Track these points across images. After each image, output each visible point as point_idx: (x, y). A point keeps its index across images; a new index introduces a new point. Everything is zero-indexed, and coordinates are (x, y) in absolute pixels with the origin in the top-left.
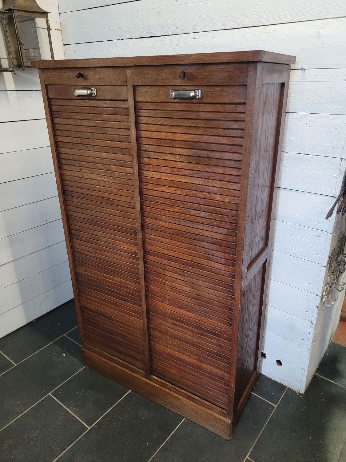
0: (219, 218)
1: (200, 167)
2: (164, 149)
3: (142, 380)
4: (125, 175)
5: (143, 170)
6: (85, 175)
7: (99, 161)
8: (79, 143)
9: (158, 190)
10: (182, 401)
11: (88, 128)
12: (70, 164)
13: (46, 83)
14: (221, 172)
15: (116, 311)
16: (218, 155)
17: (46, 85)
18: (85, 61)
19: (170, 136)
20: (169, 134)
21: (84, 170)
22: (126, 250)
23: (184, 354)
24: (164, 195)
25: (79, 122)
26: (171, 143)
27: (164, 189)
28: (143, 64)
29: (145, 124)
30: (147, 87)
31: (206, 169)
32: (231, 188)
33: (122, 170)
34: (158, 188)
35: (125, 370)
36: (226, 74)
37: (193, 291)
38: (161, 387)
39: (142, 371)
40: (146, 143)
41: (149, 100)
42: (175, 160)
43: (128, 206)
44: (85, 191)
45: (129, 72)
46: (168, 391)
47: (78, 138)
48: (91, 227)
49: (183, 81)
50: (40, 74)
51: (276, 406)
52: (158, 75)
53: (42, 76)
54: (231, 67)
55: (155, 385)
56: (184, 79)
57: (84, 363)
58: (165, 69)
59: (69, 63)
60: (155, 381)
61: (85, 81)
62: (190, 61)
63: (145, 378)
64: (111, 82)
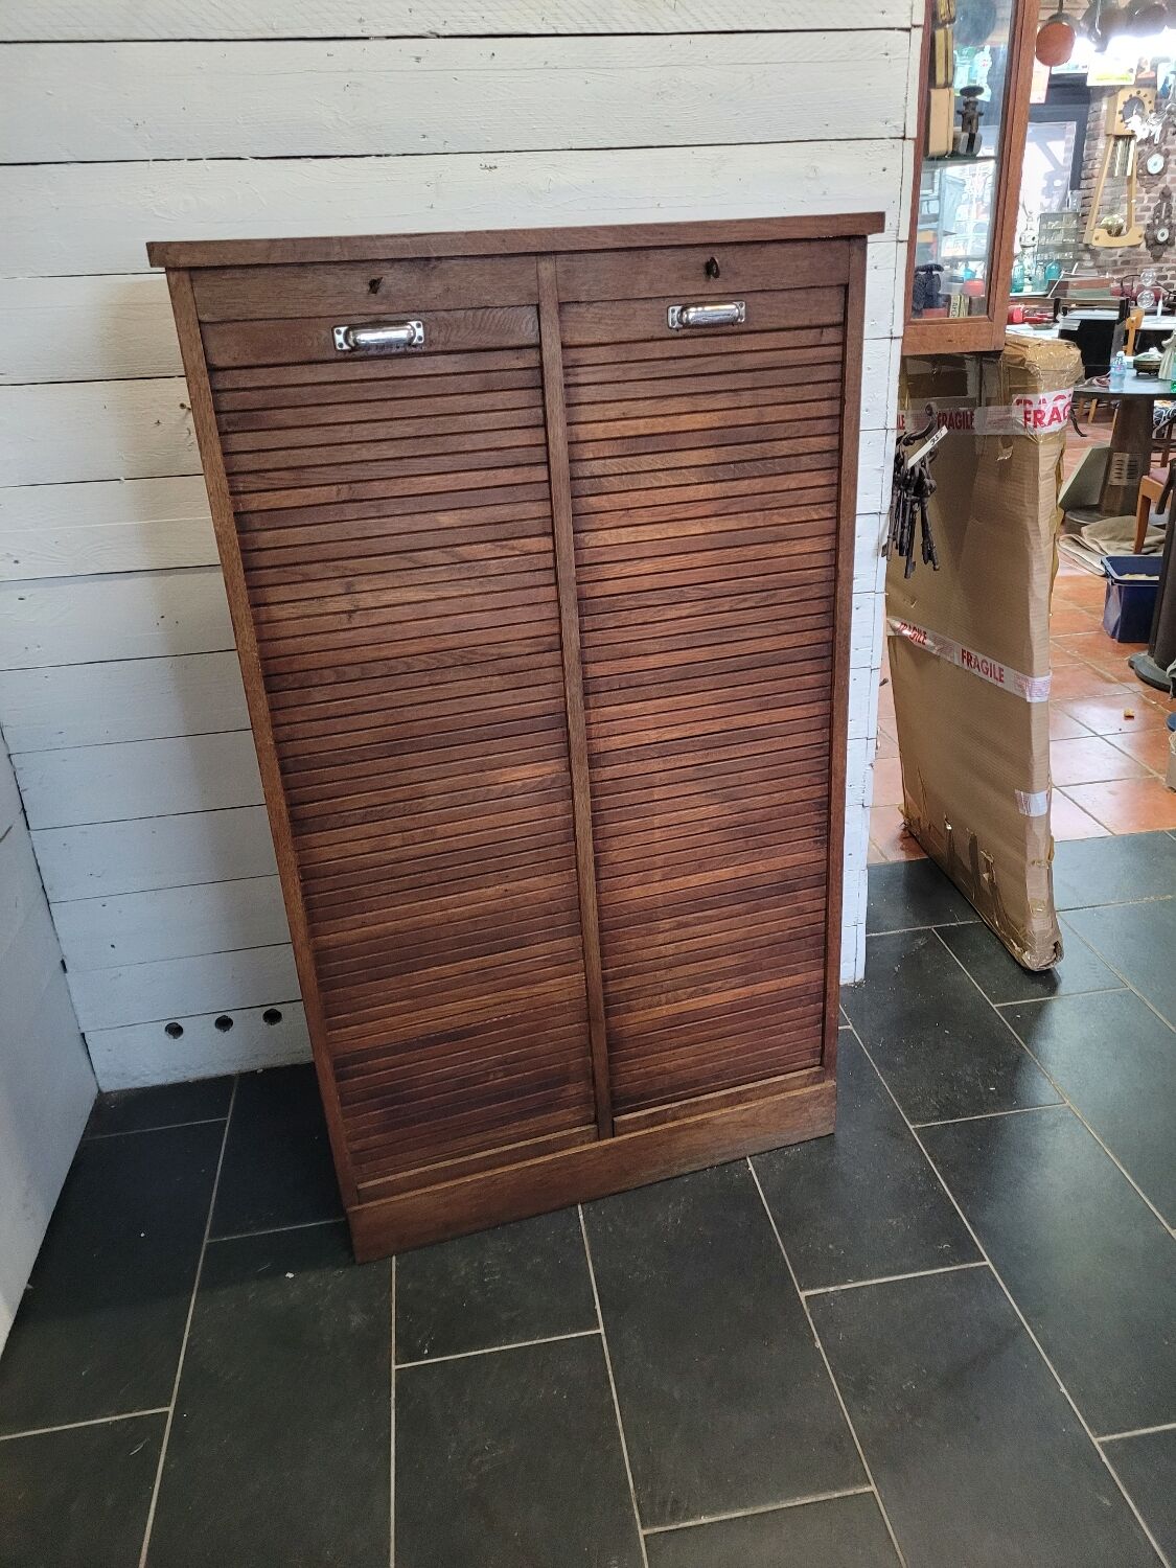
0: (790, 596)
1: (743, 486)
2: (646, 462)
3: (590, 1151)
4: (523, 560)
5: (583, 531)
6: (368, 600)
7: (429, 539)
8: (344, 502)
9: (632, 573)
10: (716, 1122)
11: (384, 445)
12: (300, 578)
13: (205, 318)
14: (793, 486)
15: (486, 997)
16: (784, 447)
17: (200, 322)
19: (661, 426)
20: (661, 420)
21: (363, 584)
22: (524, 785)
23: (706, 992)
24: (647, 582)
25: (343, 434)
26: (666, 442)
27: (647, 566)
28: (605, 246)
29: (588, 403)
30: (599, 304)
31: (758, 485)
32: (816, 517)
33: (513, 548)
34: (629, 569)
35: (528, 1163)
36: (806, 263)
37: (730, 807)
38: (651, 1130)
39: (583, 1128)
40: (591, 456)
41: (605, 339)
42: (676, 483)
43: (533, 650)
44: (369, 653)
45: (547, 268)
46: (670, 1125)
47: (340, 486)
48: (384, 763)
49: (704, 283)
50: (177, 285)
51: (850, 1027)
52: (637, 273)
53: (190, 294)
54: (815, 247)
55: (632, 1135)
56: (708, 280)
57: (358, 1259)
58: (656, 255)
59: (337, 248)
60: (630, 1127)
61: (385, 301)
62: (735, 235)
63: (599, 1139)
64: (487, 297)
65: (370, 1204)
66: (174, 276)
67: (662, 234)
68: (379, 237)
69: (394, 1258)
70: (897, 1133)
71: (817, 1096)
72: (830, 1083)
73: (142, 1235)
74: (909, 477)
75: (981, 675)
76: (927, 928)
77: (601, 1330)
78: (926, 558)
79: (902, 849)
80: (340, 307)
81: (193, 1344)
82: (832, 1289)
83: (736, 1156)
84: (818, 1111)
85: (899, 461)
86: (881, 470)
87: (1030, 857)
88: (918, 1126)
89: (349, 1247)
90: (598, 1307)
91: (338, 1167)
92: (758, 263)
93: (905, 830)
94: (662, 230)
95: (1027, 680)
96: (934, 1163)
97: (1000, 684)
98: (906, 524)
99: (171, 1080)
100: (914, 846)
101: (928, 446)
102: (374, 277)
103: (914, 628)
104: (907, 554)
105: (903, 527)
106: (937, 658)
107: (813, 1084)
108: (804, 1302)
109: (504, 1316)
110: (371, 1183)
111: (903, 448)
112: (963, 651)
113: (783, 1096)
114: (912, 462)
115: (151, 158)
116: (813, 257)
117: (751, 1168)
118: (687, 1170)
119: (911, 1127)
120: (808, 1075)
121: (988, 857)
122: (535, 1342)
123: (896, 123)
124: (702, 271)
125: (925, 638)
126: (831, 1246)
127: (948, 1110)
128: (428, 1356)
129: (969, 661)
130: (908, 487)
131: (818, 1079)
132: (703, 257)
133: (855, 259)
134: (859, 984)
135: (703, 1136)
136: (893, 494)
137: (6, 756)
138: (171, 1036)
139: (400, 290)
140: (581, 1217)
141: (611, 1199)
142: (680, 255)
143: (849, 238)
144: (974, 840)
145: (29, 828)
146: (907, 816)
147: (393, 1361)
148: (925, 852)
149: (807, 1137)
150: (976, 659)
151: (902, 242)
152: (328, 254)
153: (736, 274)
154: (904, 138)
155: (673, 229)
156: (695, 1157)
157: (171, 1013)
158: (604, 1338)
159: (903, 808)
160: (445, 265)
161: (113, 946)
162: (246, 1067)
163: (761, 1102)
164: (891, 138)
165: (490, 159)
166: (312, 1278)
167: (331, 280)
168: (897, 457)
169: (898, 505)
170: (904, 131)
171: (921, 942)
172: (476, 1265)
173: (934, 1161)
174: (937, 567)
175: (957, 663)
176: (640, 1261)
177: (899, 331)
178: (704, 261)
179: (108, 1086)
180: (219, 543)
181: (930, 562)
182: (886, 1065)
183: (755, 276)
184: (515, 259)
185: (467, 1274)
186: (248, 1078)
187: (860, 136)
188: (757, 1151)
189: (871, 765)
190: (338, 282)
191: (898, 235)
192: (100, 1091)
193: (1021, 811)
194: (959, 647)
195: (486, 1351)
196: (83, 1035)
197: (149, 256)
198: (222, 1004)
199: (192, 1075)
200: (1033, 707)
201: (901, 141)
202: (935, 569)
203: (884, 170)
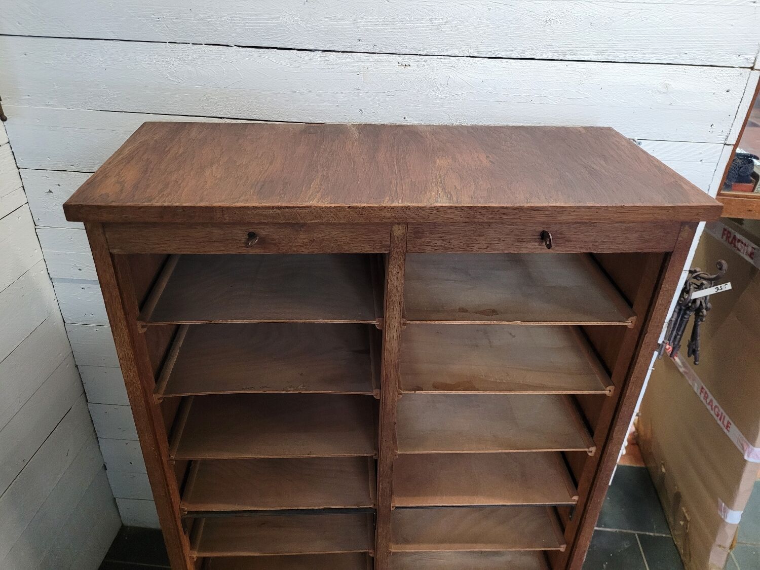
13: (115, 252)
36: (636, 235)
45: (399, 229)
50: (91, 230)
53: (102, 235)
56: (541, 243)
61: (260, 247)
64: (346, 247)
68: (255, 208)
75: (712, 413)
76: (632, 532)
78: (691, 351)
80: (223, 249)
87: (719, 540)
95: (748, 446)
97: (725, 431)
101: (712, 291)
102: (251, 230)
112: (703, 388)
114: (696, 295)
115: (168, 41)
121: (686, 514)
123: (747, 57)
124: (537, 237)
129: (706, 397)
132: (539, 226)
137: (74, 366)
145: (87, 401)
148: (644, 461)
150: (711, 401)
152: (211, 218)
153: (568, 240)
154: (752, 68)
161: (131, 463)
164: (741, 68)
167: (215, 232)
170: (754, 63)
171: (626, 543)
174: (697, 363)
175: (696, 390)
178: (541, 230)
179: (127, 523)
181: (693, 356)
187: (712, 64)
191: (726, 139)
192: (122, 525)
193: (719, 512)
194: (700, 382)
196: (115, 498)
200: (748, 463)
201: (750, 70)
202: (695, 364)
203: (728, 91)
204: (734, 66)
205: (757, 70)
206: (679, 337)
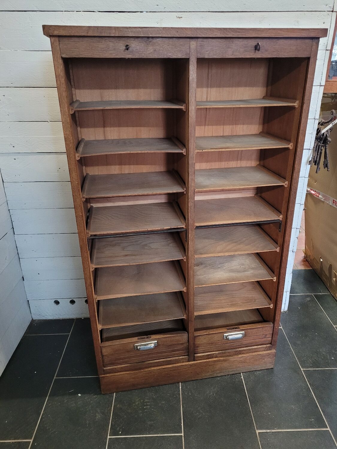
3: (186, 365)
10: (231, 360)
13: (64, 56)
17: (63, 59)
18: (140, 29)
28: (216, 36)
35: (164, 367)
36: (294, 48)
38: (208, 360)
39: (184, 357)
45: (193, 44)
46: (214, 359)
49: (254, 53)
50: (53, 43)
51: (281, 328)
52: (229, 48)
53: (58, 46)
54: (299, 41)
55: (201, 361)
56: (255, 52)
57: (102, 393)
58: (236, 41)
59: (114, 31)
60: (200, 358)
61: (131, 53)
62: (268, 34)
63: (189, 361)
64: (170, 54)
65: (108, 375)
66: (53, 39)
67: (239, 32)
68: (130, 27)
69: (115, 394)
70: (296, 370)
71: (269, 354)
72: (273, 351)
73: (35, 372)
74: (321, 137)
76: (311, 294)
77: (183, 434)
78: (325, 166)
79: (303, 265)
80: (114, 55)
81: (43, 416)
82: (268, 431)
83: (237, 372)
84: (267, 360)
85: (318, 131)
86: (312, 134)
88: (304, 369)
89: (100, 387)
90: (182, 425)
91: (97, 362)
92: (275, 47)
93: (304, 258)
94: (239, 31)
96: (310, 385)
98: (319, 154)
99: (55, 318)
100: (308, 265)
101: (330, 126)
102: (127, 44)
103: (315, 191)
104: (318, 165)
105: (317, 155)
106: (323, 202)
107: (267, 350)
108: (258, 435)
109: (149, 423)
110: (109, 368)
111: (320, 126)
112: (334, 200)
113: (256, 353)
114: (324, 131)
115: (64, 11)
116: (298, 45)
117: (242, 377)
118: (219, 375)
119: (302, 369)
120: (266, 347)
121: (336, 273)
122: (158, 435)
123: (330, 6)
124: (253, 48)
125: (319, 195)
126: (269, 413)
127: (316, 364)
128: (121, 435)
129: (336, 204)
130: (321, 140)
131: (269, 349)
132: (253, 43)
133: (314, 47)
134: (285, 312)
135: (225, 364)
136: (315, 143)
137: (8, 210)
138: (56, 304)
139: (137, 49)
140: (180, 388)
141: (191, 382)
142: (245, 42)
143: (312, 38)
144: (331, 266)
145: (14, 234)
146: (305, 254)
147: (109, 435)
148: (311, 267)
149: (263, 368)
151: (328, 50)
152: (110, 33)
153: (266, 51)
154: (333, 11)
155: (244, 31)
156: (222, 371)
157: (57, 297)
158: (183, 437)
159: (304, 251)
160: (155, 40)
161: (39, 274)
162: (78, 316)
163: (248, 355)
164: (328, 11)
165: (180, 14)
166: (87, 397)
167: (111, 44)
168: (318, 129)
169: (317, 147)
170: (333, 9)
171: (308, 299)
172: (142, 401)
173: (310, 384)
174: (329, 170)
175: (331, 204)
176: (199, 408)
177: (323, 83)
178: (255, 45)
179: (36, 318)
180: (65, 141)
181: (326, 168)
182: (294, 344)
183: (274, 51)
184: (181, 40)
185: (138, 404)
186: (79, 320)
187: (316, 10)
188: (245, 371)
189: (297, 238)
190: (114, 45)
191: (326, 48)
192: (32, 319)
194: (332, 199)
195: (141, 436)
196: (28, 301)
197: (43, 30)
198: (73, 296)
199: (61, 317)
201: (332, 12)
202: (328, 171)
203: (324, 23)
204: (325, 10)
205: (335, 12)
206: (318, 156)
